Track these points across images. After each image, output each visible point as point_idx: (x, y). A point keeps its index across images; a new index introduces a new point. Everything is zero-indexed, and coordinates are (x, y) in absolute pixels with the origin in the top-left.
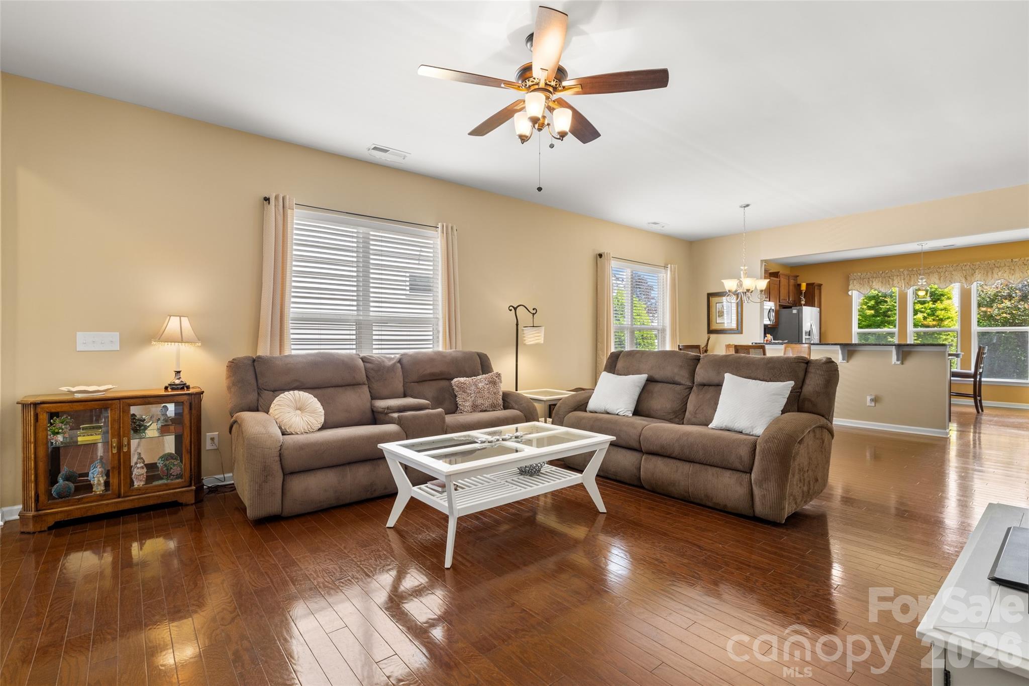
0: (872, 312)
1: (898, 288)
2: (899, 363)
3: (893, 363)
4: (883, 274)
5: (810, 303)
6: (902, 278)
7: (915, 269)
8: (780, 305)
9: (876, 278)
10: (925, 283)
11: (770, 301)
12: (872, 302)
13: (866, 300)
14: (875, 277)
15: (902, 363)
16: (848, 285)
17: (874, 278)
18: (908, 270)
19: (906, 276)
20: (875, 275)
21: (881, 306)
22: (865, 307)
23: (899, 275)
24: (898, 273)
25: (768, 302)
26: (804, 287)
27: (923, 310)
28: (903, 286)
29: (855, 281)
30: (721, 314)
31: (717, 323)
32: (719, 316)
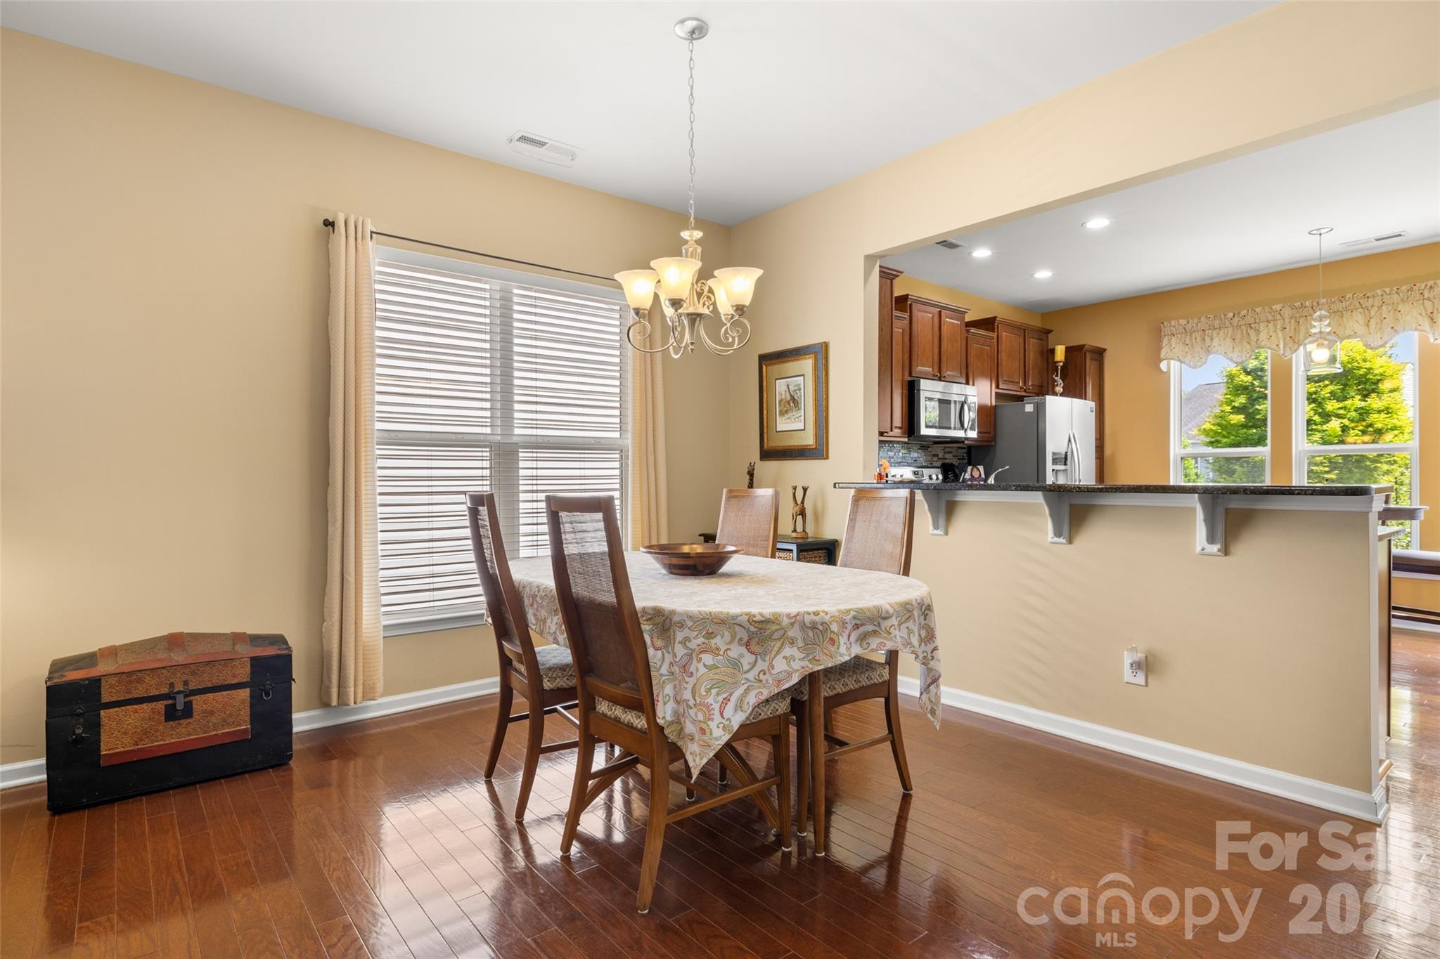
0: (1241, 418)
1: (1269, 351)
2: (1215, 548)
3: (1198, 549)
4: (1236, 319)
5: (1073, 390)
6: (1279, 327)
7: (1307, 303)
8: (997, 394)
9: (1220, 328)
10: (1328, 329)
11: (967, 383)
12: (1242, 400)
13: (1229, 396)
14: (1217, 326)
15: (1226, 551)
16: (1160, 348)
17: (1215, 329)
18: (1293, 307)
19: (1287, 320)
20: (1217, 323)
21: (1257, 407)
22: (1228, 409)
23: (1270, 318)
24: (1268, 315)
25: (963, 385)
26: (1060, 353)
27: (1342, 412)
28: (1282, 346)
29: (1174, 339)
30: (785, 406)
31: (777, 432)
32: (780, 412)
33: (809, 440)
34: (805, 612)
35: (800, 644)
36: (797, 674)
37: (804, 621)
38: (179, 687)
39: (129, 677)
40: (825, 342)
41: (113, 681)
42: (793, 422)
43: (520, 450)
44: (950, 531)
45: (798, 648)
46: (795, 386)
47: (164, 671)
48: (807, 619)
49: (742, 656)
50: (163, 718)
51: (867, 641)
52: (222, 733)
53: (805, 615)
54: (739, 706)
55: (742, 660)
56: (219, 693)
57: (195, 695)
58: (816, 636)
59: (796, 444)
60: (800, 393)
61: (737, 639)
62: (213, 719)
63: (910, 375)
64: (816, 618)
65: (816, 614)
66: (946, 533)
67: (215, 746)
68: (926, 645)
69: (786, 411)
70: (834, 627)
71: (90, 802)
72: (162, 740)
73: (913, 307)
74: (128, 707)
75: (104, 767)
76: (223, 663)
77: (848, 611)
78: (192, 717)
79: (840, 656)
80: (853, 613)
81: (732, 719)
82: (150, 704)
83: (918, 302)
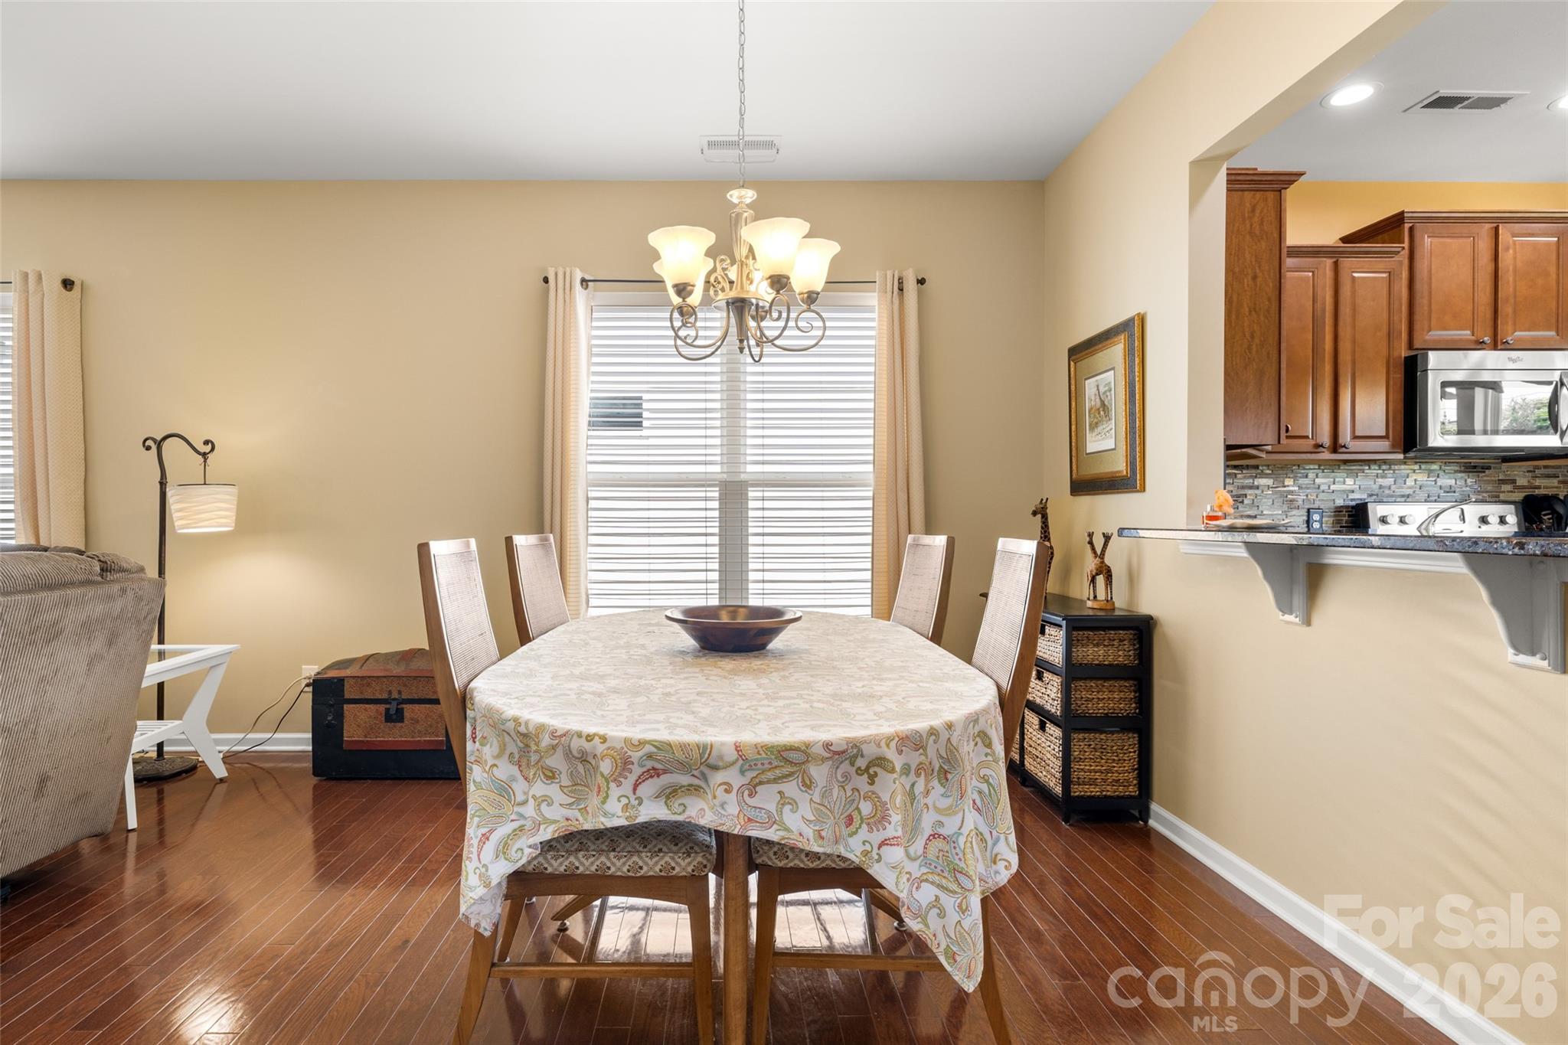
30: (1095, 417)
31: (1087, 454)
32: (1090, 425)
33: (1119, 465)
34: (577, 732)
35: (566, 781)
36: (551, 829)
37: (569, 746)
38: (395, 695)
39: (363, 680)
40: (1139, 314)
41: (352, 681)
42: (1103, 439)
43: (749, 489)
44: (1316, 619)
45: (561, 786)
46: (1105, 387)
47: (385, 680)
48: (576, 744)
49: (513, 779)
50: (383, 719)
51: (680, 801)
52: (425, 741)
53: (575, 737)
54: (503, 850)
55: (514, 786)
56: (423, 705)
57: (406, 704)
58: (587, 773)
59: (1107, 471)
60: (1111, 395)
61: (508, 753)
62: (419, 727)
63: (1410, 346)
64: (587, 746)
65: (589, 738)
66: (1308, 622)
67: (420, 750)
68: (871, 831)
69: (1097, 423)
70: (606, 767)
71: (337, 776)
72: (382, 737)
73: (1417, 234)
74: (361, 705)
75: (346, 750)
76: (426, 679)
77: (642, 743)
78: (403, 722)
79: (605, 814)
80: (648, 748)
81: (490, 866)
82: (375, 706)
83: (1430, 219)
